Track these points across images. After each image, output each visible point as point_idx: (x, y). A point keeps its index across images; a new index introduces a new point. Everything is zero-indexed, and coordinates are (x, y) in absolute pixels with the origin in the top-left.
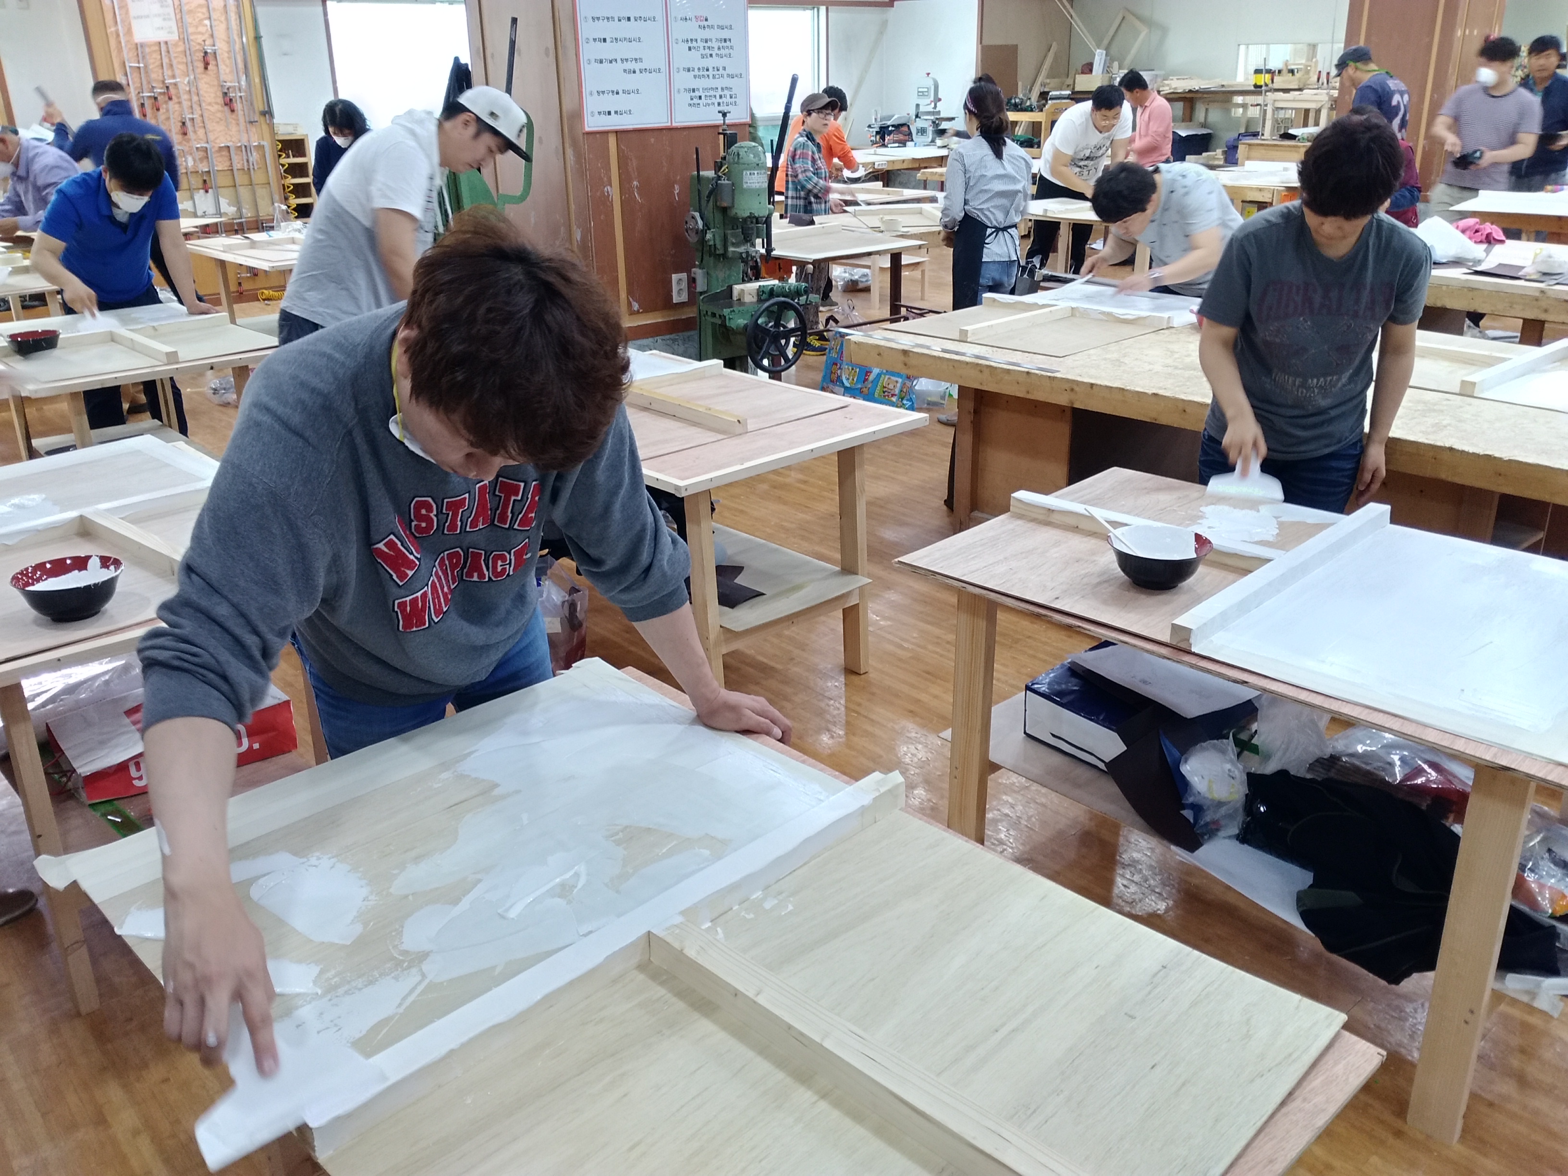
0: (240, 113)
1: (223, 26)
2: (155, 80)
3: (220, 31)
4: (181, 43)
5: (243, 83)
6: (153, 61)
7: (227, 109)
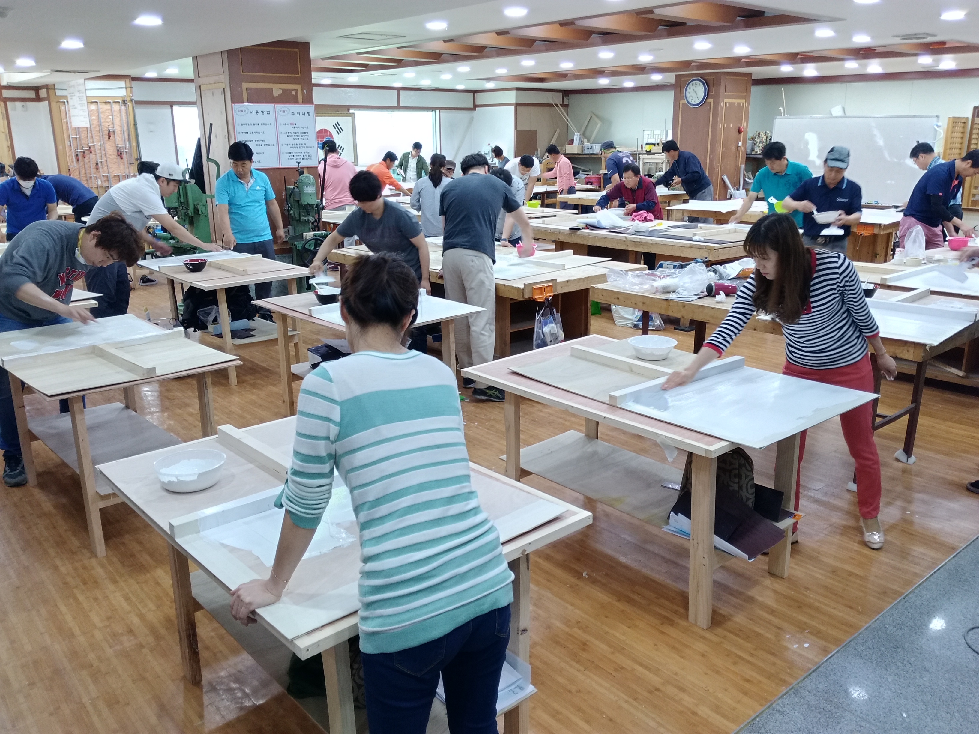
0: (125, 159)
1: (118, 119)
2: (84, 144)
3: (117, 121)
4: (98, 127)
5: (127, 145)
6: (83, 135)
7: (119, 157)
